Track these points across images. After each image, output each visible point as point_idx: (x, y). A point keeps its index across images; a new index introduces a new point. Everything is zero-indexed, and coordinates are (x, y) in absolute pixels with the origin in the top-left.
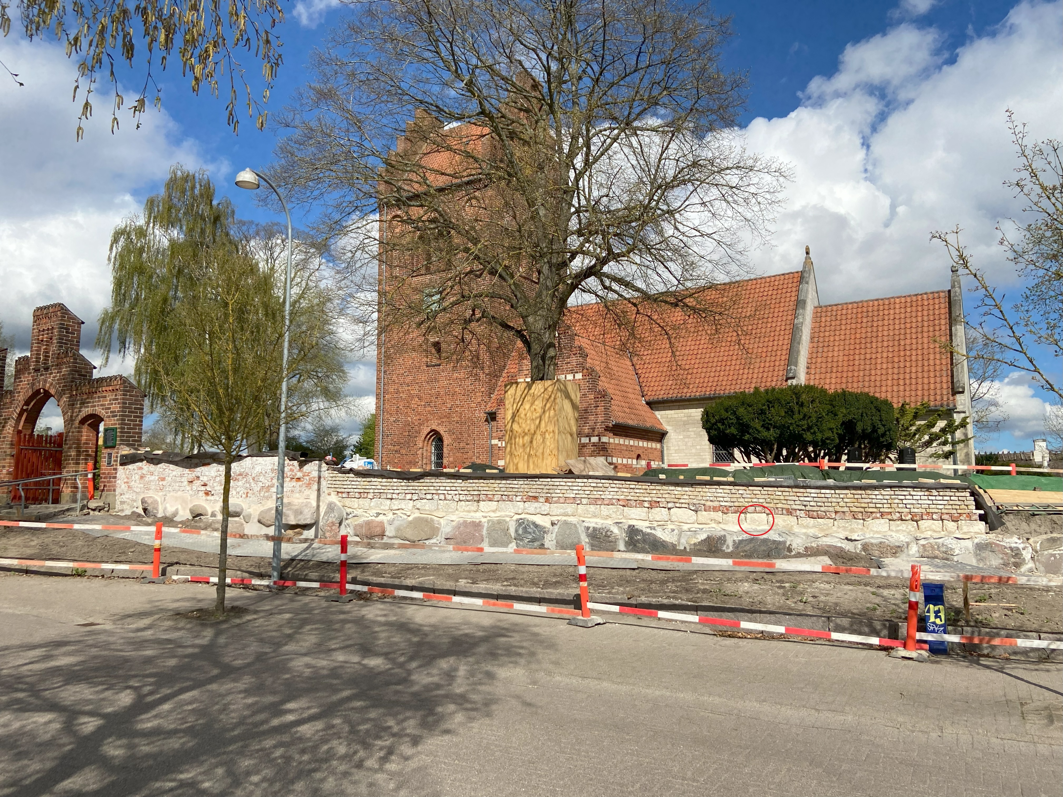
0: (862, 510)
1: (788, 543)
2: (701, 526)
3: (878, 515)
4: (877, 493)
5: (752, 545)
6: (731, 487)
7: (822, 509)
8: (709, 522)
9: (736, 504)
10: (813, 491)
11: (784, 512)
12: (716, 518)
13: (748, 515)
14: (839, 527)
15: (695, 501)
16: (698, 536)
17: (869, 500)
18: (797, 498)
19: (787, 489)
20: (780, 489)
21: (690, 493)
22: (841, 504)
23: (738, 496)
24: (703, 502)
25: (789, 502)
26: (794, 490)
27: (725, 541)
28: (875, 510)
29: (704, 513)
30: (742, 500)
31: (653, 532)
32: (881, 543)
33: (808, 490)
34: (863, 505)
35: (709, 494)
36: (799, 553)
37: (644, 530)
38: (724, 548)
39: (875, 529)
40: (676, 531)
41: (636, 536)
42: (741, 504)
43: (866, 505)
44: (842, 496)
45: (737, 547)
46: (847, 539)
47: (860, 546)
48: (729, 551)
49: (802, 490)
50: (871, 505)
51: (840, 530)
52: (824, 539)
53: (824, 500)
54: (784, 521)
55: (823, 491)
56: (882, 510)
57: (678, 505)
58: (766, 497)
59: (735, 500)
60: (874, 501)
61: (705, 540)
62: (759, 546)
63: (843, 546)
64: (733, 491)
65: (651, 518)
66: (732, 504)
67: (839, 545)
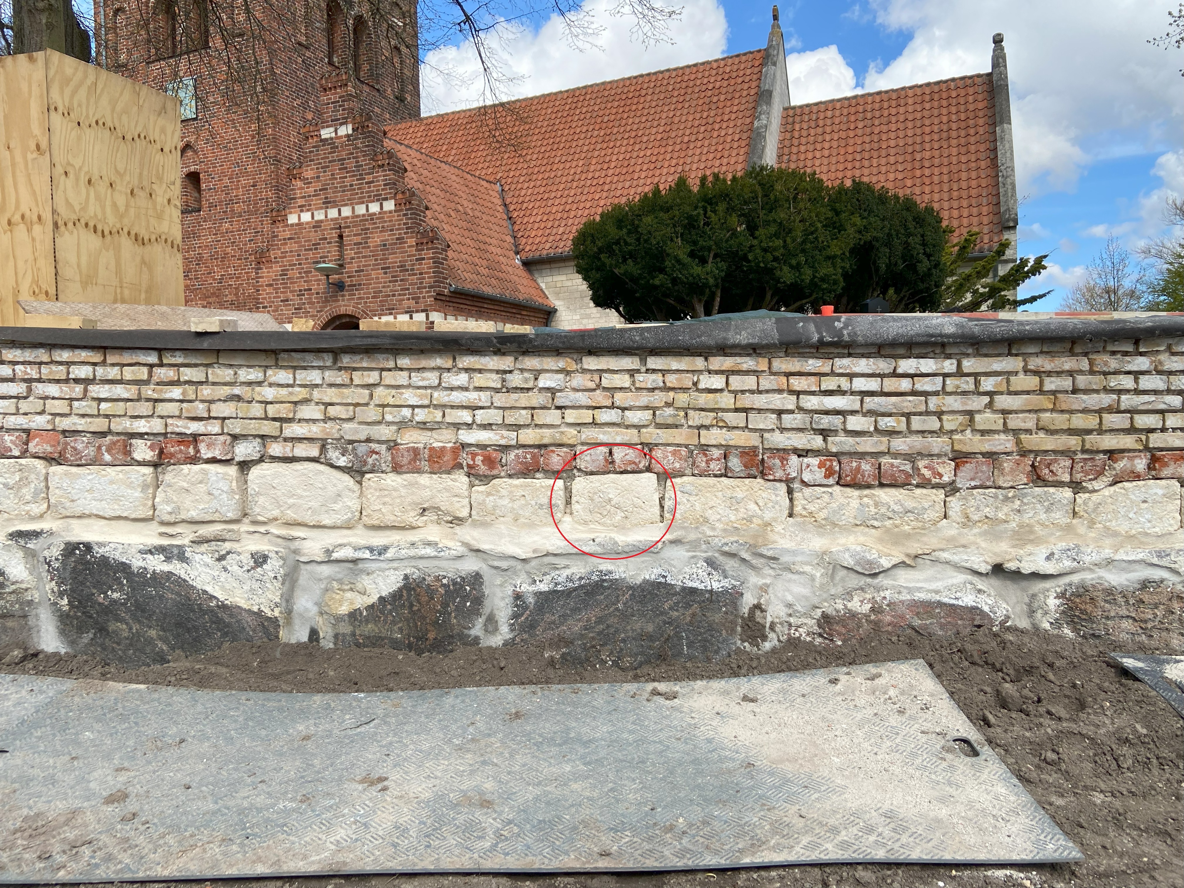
0: (1073, 442)
1: (749, 600)
2: (378, 540)
3: (1141, 464)
4: (1142, 363)
5: (592, 614)
6: (506, 362)
7: (900, 444)
8: (411, 517)
9: (529, 436)
10: (862, 365)
11: (735, 463)
12: (443, 501)
13: (580, 484)
14: (967, 522)
15: (350, 431)
16: (366, 582)
17: (1107, 400)
18: (789, 402)
19: (747, 363)
20: (717, 362)
21: (331, 394)
22: (983, 420)
23: (536, 399)
24: (385, 432)
25: (757, 421)
26: (782, 364)
27: (478, 601)
28: (1128, 441)
29: (392, 480)
30: (552, 417)
31: (176, 568)
32: (1145, 585)
33: (843, 364)
34: (1079, 421)
35: (410, 397)
36: (793, 643)
37: (137, 563)
38: (477, 630)
39: (1123, 527)
40: (273, 566)
41: (103, 587)
42: (547, 436)
43: (1092, 422)
44: (988, 384)
45: (530, 626)
46: (998, 569)
47: (1053, 602)
48: (496, 641)
49: (813, 364)
50: (1112, 420)
51: (971, 535)
52: (904, 577)
53: (909, 403)
54: (734, 502)
55: (907, 365)
56: (1156, 440)
57: (276, 449)
58: (659, 398)
59: (523, 417)
60: (1127, 400)
61: (396, 596)
62: (625, 616)
63: (985, 603)
64: (516, 380)
65: (164, 510)
66: (508, 437)
67: (968, 600)
